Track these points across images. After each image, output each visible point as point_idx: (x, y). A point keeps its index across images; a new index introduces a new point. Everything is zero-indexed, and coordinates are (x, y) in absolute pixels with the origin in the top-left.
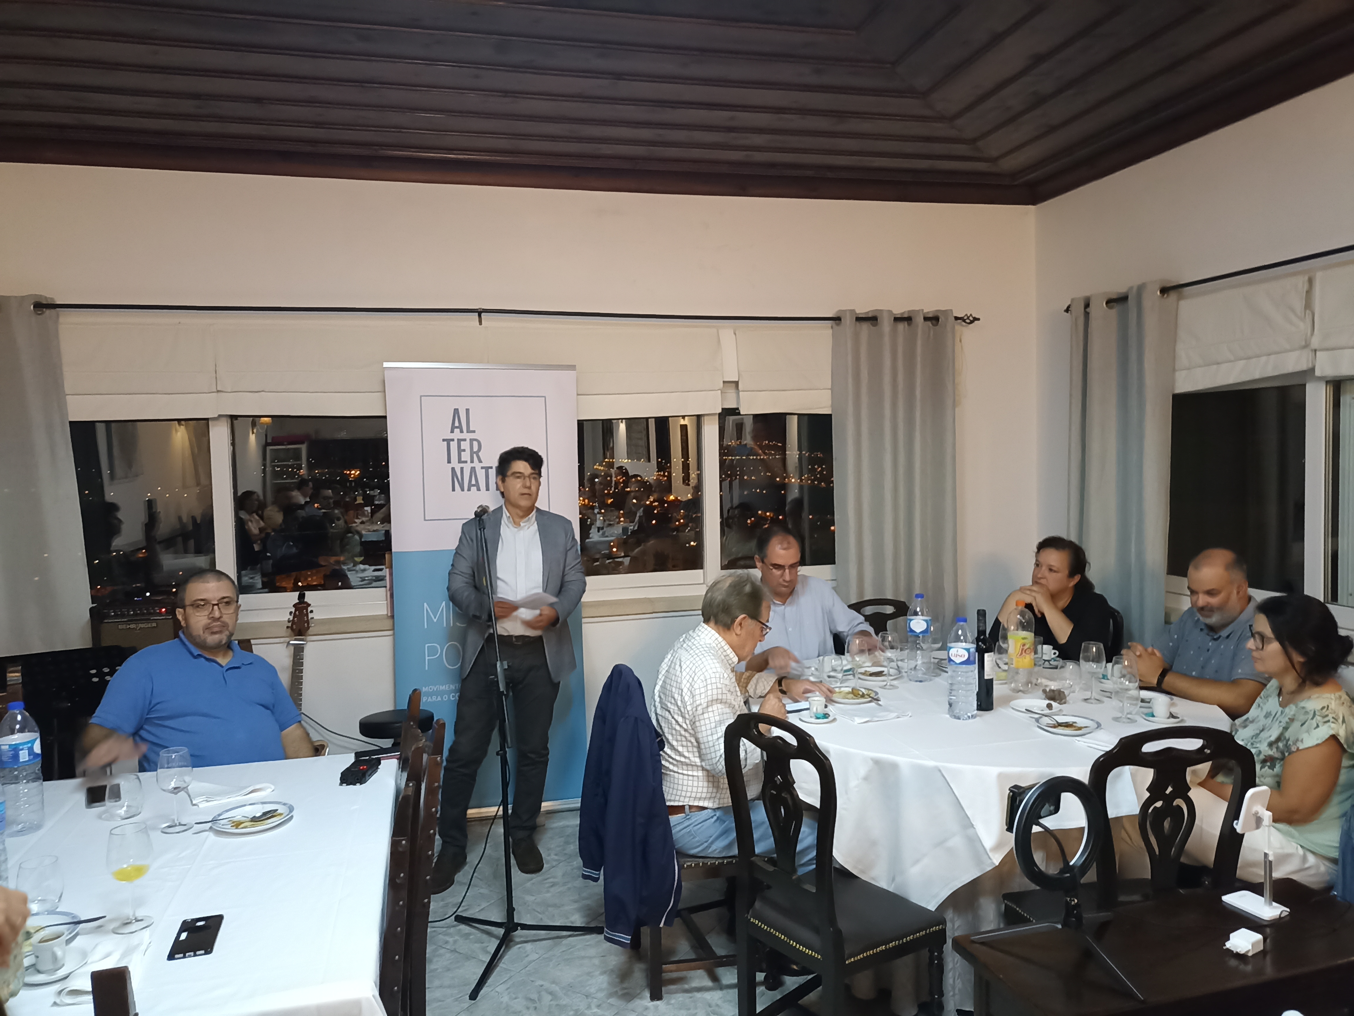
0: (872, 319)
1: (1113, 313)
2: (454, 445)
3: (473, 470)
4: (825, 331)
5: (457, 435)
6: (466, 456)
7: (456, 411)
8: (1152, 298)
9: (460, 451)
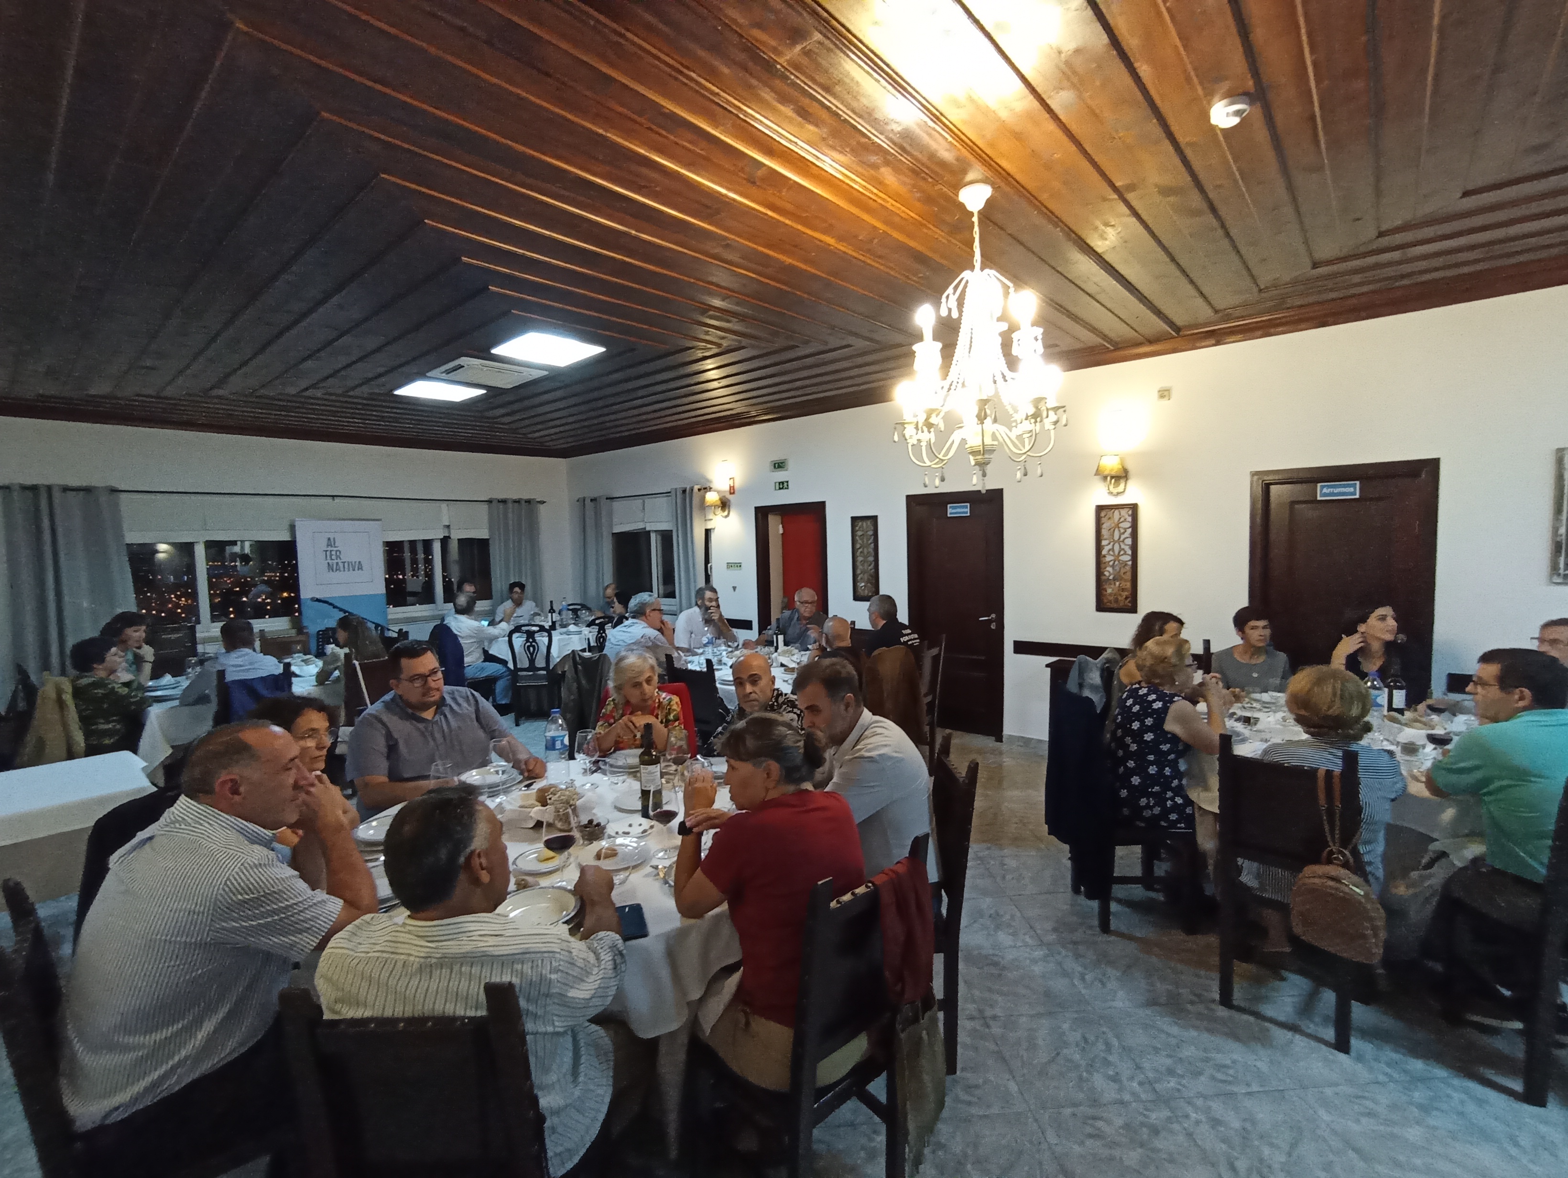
0: (504, 501)
1: (592, 504)
2: (328, 553)
3: (337, 563)
4: (485, 506)
5: (330, 548)
6: (333, 557)
7: (329, 539)
8: (603, 501)
9: (331, 555)
